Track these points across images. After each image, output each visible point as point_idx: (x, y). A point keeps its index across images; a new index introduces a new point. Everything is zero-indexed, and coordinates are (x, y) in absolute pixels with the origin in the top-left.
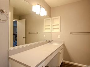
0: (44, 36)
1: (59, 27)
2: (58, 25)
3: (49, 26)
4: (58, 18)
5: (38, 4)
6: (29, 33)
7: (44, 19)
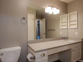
0: (61, 33)
1: (76, 23)
2: (75, 21)
3: (66, 22)
4: (75, 13)
5: (49, 6)
6: (48, 30)
7: (61, 16)
